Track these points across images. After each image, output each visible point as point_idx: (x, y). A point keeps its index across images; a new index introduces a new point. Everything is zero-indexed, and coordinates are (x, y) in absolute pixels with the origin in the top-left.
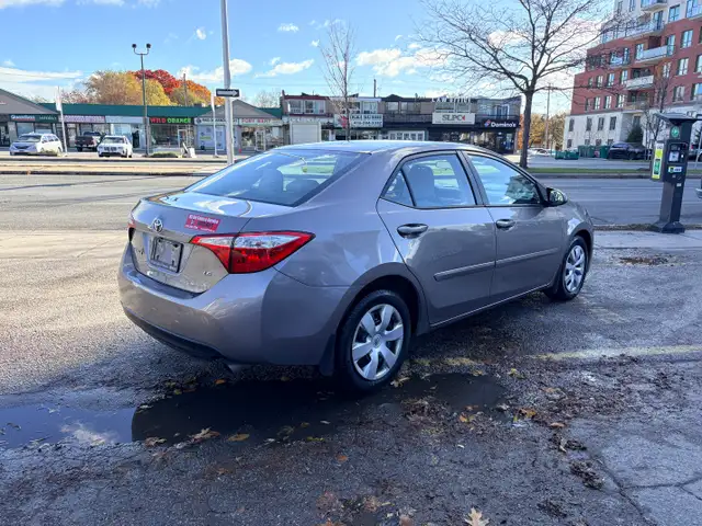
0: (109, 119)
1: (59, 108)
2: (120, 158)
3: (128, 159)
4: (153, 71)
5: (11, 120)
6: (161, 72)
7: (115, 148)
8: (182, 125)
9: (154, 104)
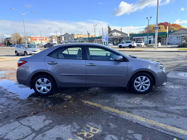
0: (144, 37)
1: (129, 35)
2: (140, 47)
3: (142, 47)
4: (163, 23)
5: (123, 39)
6: (166, 23)
7: (139, 44)
8: (163, 37)
9: (161, 32)
